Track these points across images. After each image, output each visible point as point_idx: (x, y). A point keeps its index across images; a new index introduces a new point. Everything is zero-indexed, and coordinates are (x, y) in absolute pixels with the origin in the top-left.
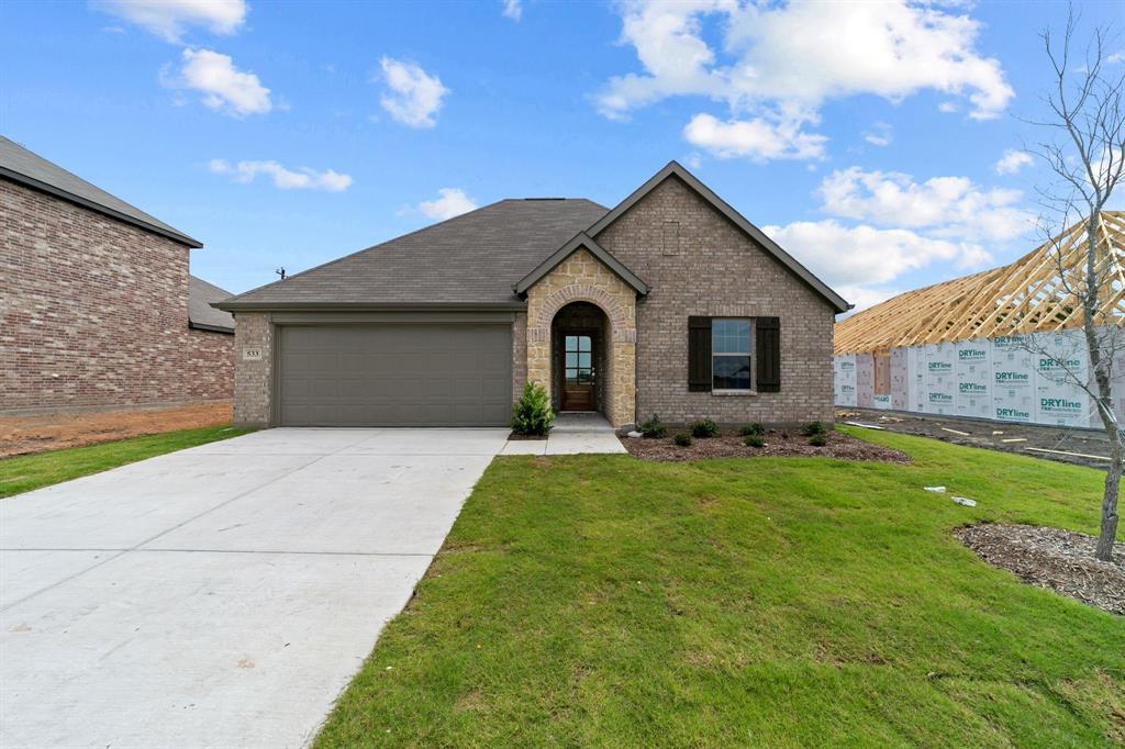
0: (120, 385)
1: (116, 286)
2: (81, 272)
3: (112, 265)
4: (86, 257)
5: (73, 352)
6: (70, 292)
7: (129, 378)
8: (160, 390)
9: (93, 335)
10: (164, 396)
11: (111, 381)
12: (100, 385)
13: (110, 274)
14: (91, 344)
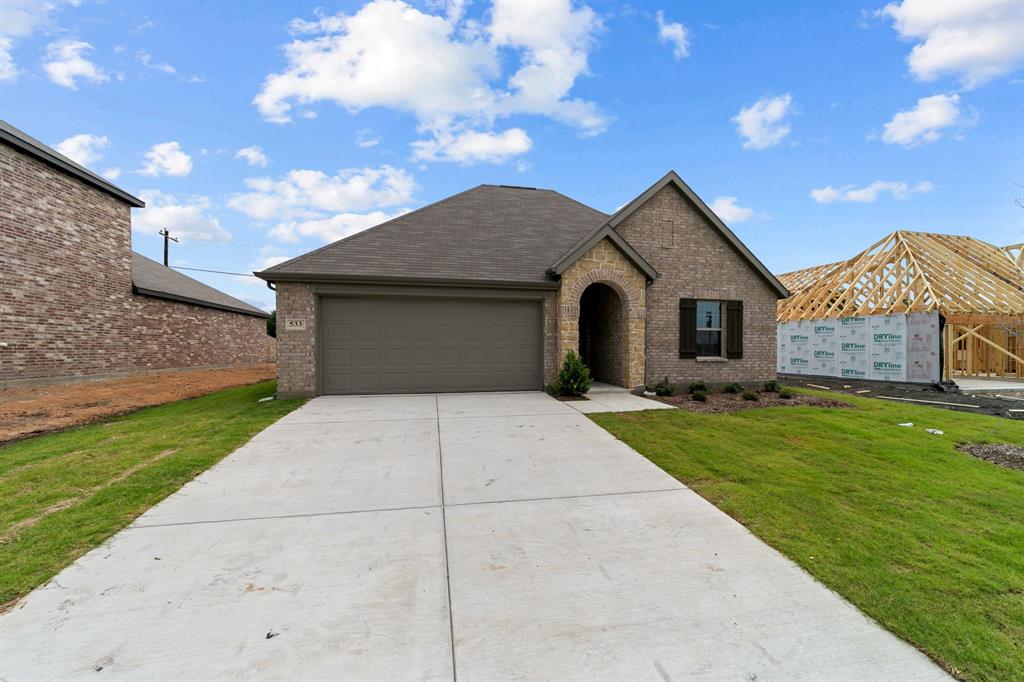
0: (69, 355)
1: (61, 246)
2: (24, 227)
3: (56, 221)
4: (30, 211)
5: (21, 318)
6: (14, 250)
7: (77, 347)
8: (108, 360)
9: (40, 299)
10: (112, 366)
11: (60, 350)
12: (49, 355)
13: (55, 231)
14: (39, 309)
